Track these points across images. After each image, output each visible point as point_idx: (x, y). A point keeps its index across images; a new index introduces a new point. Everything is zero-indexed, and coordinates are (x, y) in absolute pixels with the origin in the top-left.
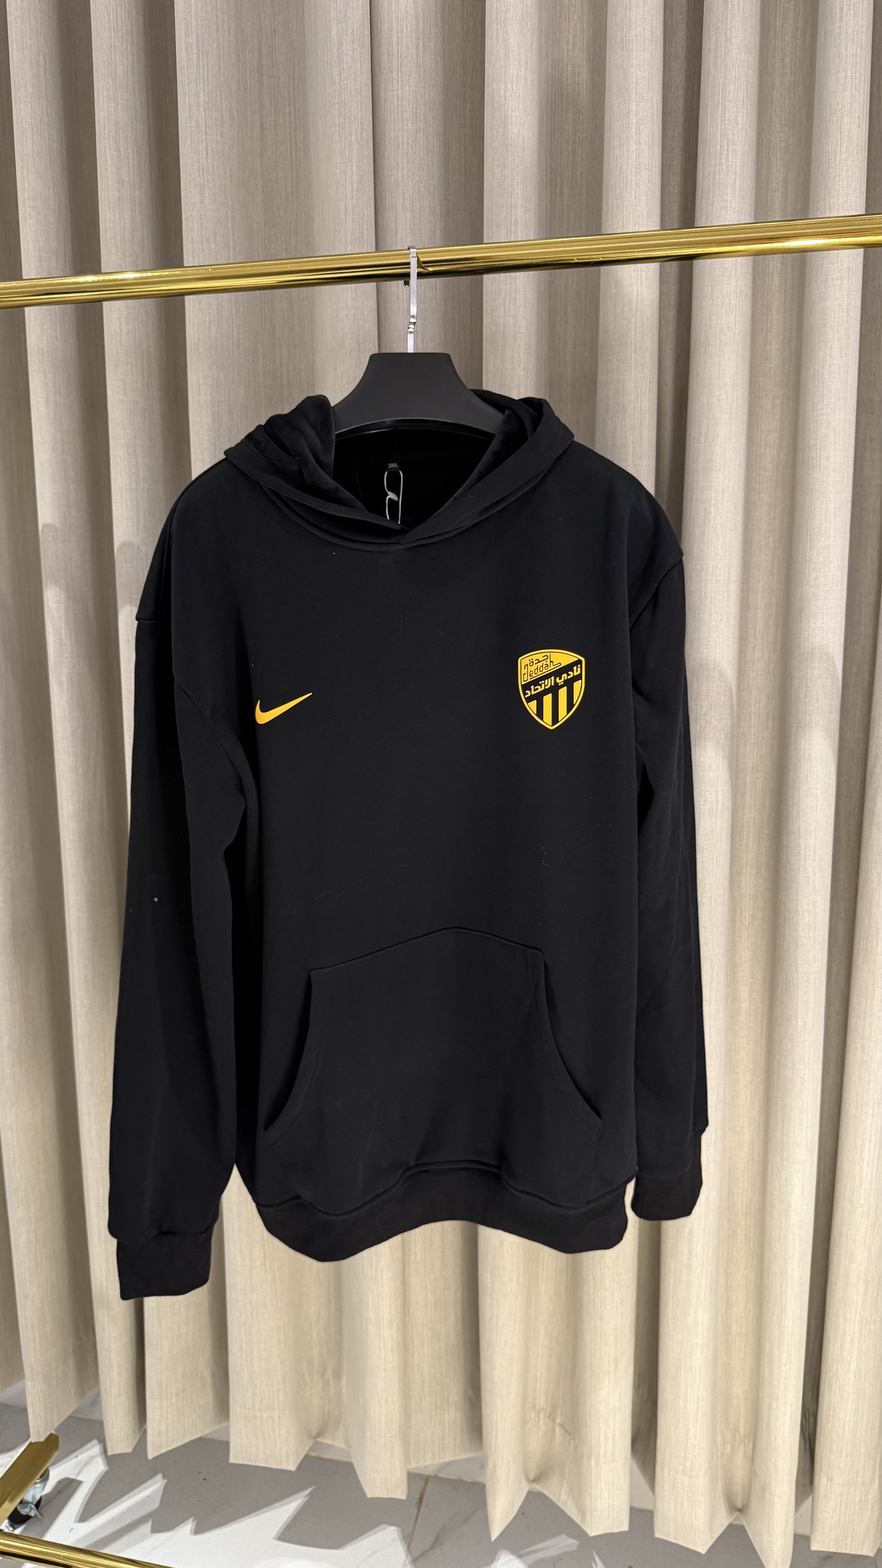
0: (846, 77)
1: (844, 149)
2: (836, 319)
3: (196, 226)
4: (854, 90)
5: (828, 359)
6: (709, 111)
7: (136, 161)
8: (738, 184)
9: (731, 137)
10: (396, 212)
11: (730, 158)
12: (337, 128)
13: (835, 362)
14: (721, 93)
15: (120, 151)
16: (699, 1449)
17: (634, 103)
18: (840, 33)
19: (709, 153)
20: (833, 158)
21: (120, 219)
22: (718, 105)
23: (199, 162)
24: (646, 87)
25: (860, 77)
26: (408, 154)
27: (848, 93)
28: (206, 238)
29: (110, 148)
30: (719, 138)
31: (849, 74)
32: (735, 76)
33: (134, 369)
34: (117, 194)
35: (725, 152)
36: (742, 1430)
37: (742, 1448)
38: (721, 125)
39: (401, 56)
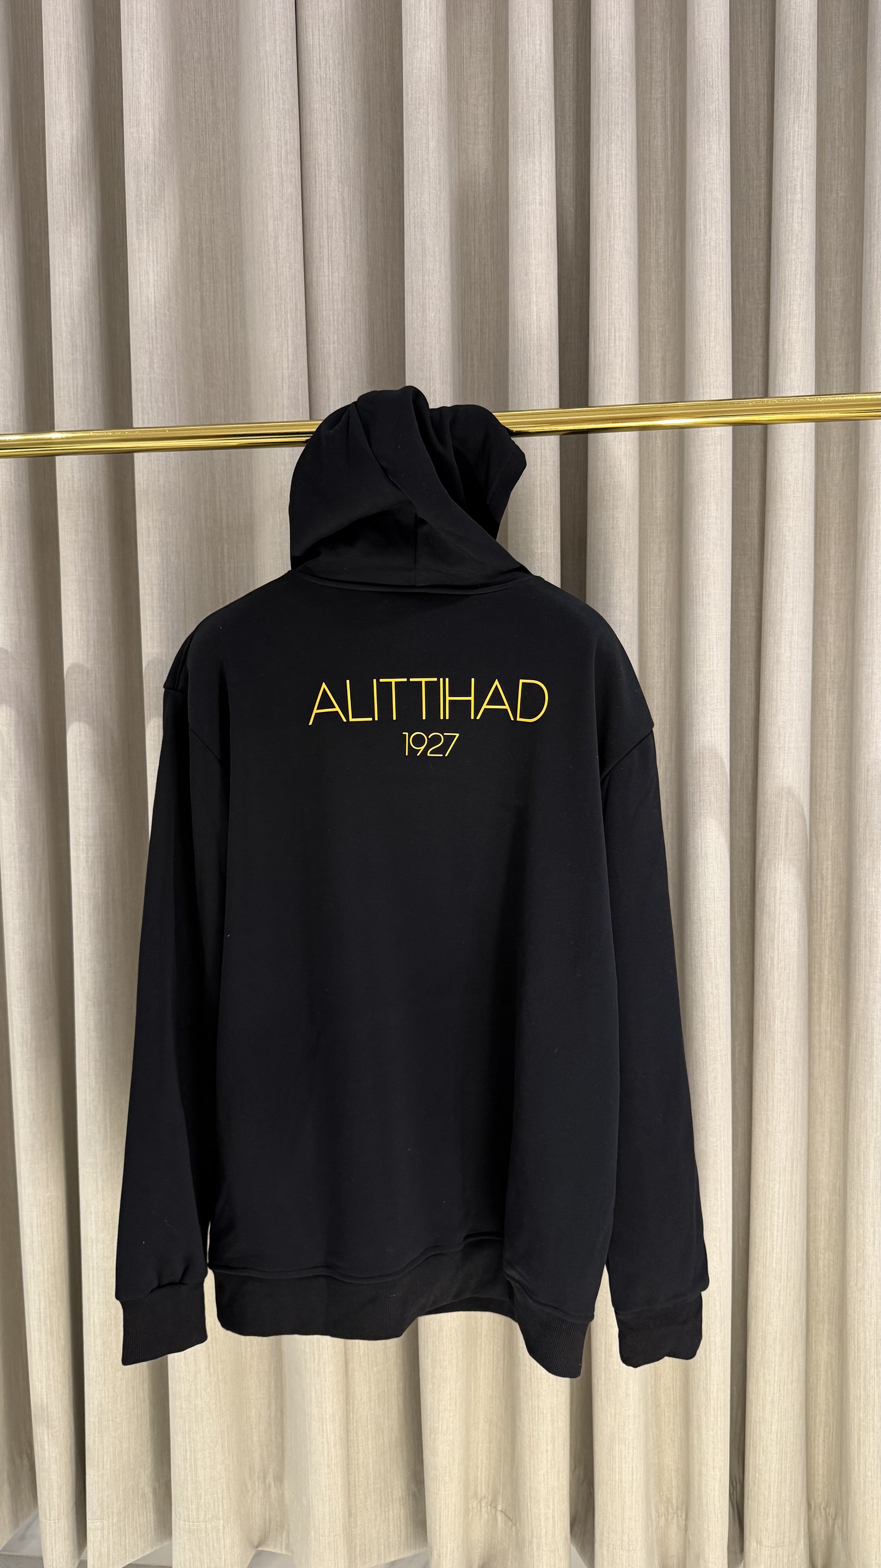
0: (711, 280)
1: (712, 339)
2: (712, 479)
3: (145, 387)
4: (718, 291)
5: (706, 512)
6: (598, 303)
7: (88, 329)
8: (624, 364)
9: (617, 325)
10: (328, 380)
11: (617, 342)
12: (274, 308)
13: (712, 515)
14: (607, 290)
15: (74, 320)
16: (636, 1521)
17: (534, 296)
18: (704, 245)
19: (599, 338)
20: (704, 344)
21: (73, 378)
22: (606, 299)
23: (149, 332)
24: (544, 282)
25: (723, 281)
26: (338, 330)
27: (714, 293)
28: (155, 398)
29: (65, 318)
30: (607, 326)
31: (714, 278)
32: (619, 276)
33: (85, 512)
34: (71, 356)
35: (613, 338)
36: (674, 1501)
37: (675, 1520)
38: (609, 315)
39: (331, 248)
